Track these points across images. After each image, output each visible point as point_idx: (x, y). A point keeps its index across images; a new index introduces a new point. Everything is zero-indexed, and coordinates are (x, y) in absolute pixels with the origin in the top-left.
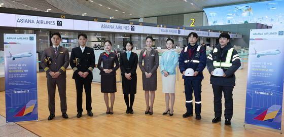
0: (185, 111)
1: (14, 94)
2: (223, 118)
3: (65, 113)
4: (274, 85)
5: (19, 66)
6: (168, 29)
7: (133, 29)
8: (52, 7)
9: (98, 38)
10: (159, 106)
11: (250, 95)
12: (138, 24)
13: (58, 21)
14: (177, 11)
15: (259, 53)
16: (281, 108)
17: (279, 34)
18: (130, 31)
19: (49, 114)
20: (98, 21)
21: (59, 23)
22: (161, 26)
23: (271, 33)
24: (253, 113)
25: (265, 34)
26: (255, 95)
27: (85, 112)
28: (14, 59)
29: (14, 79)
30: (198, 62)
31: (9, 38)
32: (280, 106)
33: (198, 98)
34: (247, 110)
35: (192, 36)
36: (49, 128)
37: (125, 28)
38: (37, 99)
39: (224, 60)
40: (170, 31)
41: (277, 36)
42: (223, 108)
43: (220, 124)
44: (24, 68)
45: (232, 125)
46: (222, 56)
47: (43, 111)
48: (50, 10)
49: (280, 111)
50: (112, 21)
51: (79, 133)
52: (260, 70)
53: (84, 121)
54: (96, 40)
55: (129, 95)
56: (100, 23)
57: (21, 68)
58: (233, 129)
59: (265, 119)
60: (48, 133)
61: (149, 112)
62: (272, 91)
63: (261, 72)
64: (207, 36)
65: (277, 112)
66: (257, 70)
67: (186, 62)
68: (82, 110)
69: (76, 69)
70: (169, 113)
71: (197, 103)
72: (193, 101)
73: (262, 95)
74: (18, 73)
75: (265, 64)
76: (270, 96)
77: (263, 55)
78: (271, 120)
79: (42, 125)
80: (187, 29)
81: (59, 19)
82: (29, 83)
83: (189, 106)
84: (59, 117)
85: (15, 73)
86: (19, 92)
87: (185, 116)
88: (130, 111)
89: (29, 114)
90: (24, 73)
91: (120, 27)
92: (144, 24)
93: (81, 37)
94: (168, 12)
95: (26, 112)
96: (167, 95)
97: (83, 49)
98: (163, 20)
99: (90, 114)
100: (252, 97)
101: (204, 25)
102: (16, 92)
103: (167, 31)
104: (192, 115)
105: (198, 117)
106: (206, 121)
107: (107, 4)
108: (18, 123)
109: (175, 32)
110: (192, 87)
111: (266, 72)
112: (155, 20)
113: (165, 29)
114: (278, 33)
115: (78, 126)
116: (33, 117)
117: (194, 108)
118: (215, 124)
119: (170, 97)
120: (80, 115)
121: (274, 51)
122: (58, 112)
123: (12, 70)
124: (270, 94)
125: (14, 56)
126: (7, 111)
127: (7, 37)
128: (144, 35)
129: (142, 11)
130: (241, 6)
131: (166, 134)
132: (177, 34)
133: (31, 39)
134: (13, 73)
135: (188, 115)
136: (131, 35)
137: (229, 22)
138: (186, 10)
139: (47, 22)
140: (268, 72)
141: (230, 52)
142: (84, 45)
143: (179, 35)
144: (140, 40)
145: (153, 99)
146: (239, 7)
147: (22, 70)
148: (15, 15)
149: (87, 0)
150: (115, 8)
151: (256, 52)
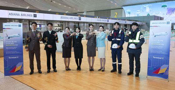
0: (112, 68)
2: (134, 73)
3: (40, 71)
4: (164, 53)
5: (12, 42)
7: (80, 19)
8: (30, 5)
9: (58, 25)
10: (97, 66)
11: (150, 59)
12: (83, 16)
13: (34, 15)
14: (106, 8)
15: (155, 34)
18: (78, 20)
19: (30, 71)
20: (59, 14)
21: (35, 16)
22: (97, 17)
23: (163, 23)
24: (152, 69)
25: (159, 23)
26: (153, 59)
27: (52, 69)
28: (9, 38)
29: (9, 50)
30: (120, 40)
31: (6, 26)
32: (168, 66)
33: (120, 61)
34: (148, 68)
36: (30, 79)
37: (75, 19)
38: (23, 62)
40: (103, 20)
41: (166, 25)
42: (135, 67)
43: (133, 76)
44: (15, 43)
47: (27, 69)
48: (29, 7)
49: (168, 68)
50: (67, 14)
51: (49, 82)
52: (156, 44)
53: (51, 75)
54: (57, 25)
55: (79, 59)
56: (60, 16)
57: (13, 44)
58: (141, 79)
59: (159, 73)
60: (30, 82)
62: (163, 57)
64: (125, 23)
65: (166, 69)
66: (154, 44)
68: (50, 69)
69: (46, 43)
71: (119, 64)
72: (117, 63)
73: (157, 59)
74: (11, 46)
75: (159, 41)
76: (162, 59)
77: (158, 35)
78: (163, 74)
79: (26, 77)
80: (112, 19)
81: (35, 13)
82: (18, 53)
83: (114, 66)
84: (36, 73)
85: (10, 46)
86: (12, 58)
87: (112, 71)
88: (79, 68)
89: (18, 71)
90: (15, 46)
91: (72, 18)
92: (87, 16)
94: (101, 9)
95: (16, 70)
96: (101, 59)
97: (50, 32)
98: (98, 13)
99: (55, 71)
100: (152, 60)
101: (123, 17)
102: (10, 58)
103: (100, 20)
104: (116, 71)
105: (120, 72)
106: (125, 75)
107: (64, 4)
108: (12, 76)
109: (105, 21)
110: (116, 54)
111: (160, 46)
112: (93, 14)
113: (99, 19)
114: (166, 23)
115: (48, 78)
116: (21, 72)
117: (117, 67)
119: (103, 60)
120: (49, 71)
121: (164, 33)
122: (36, 69)
123: (8, 44)
124: (162, 58)
125: (9, 36)
126: (5, 69)
127: (5, 25)
128: (87, 23)
129: (85, 8)
130: (145, 6)
131: (101, 82)
132: (107, 22)
133: (20, 26)
134: (8, 46)
135: (114, 71)
136: (78, 23)
137: (138, 15)
138: (112, 8)
139: (28, 15)
143: (108, 22)
144: (84, 25)
145: (93, 62)
146: (144, 6)
147: (14, 44)
148: (7, 11)
149: (52, 1)
150: (69, 6)
151: (154, 34)
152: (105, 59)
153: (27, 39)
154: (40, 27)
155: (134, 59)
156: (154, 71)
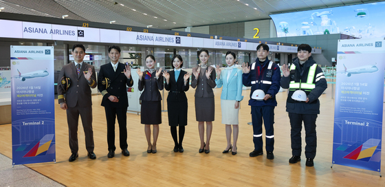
0: (252, 148)
1: (23, 127)
2: (303, 157)
3: (93, 153)
4: (370, 113)
5: (30, 89)
6: (224, 41)
7: (178, 41)
8: (69, 12)
9: (131, 54)
10: (218, 141)
11: (339, 126)
12: (185, 34)
13: (79, 31)
14: (235, 18)
15: (349, 70)
16: (380, 143)
17: (376, 46)
18: (174, 44)
20: (132, 31)
21: (81, 34)
22: (216, 37)
23: (366, 45)
24: (343, 149)
25: (357, 45)
26: (345, 125)
27: (118, 150)
28: (24, 79)
29: (24, 107)
30: (270, 83)
31: (18, 52)
32: (378, 141)
33: (270, 131)
34: (335, 147)
35: (262, 48)
36: (71, 171)
37: (168, 40)
38: (54, 133)
39: (305, 81)
40: (228, 44)
41: (373, 48)
42: (304, 144)
43: (300, 165)
44: (37, 92)
45: (315, 166)
46: (301, 74)
47: (63, 150)
48: (67, 16)
49: (379, 147)
50: (151, 31)
51: (111, 178)
52: (352, 92)
53: (116, 162)
54: (129, 56)
55: (178, 128)
56: (136, 34)
57: (33, 92)
58: (317, 171)
59: (359, 158)
60: (70, 178)
61: (205, 150)
62: (368, 121)
63: (353, 95)
64: (276, 50)
65: (375, 148)
66: (348, 92)
67: (253, 83)
68: (115, 148)
70: (231, 151)
71: (268, 137)
72: (263, 135)
73: (355, 126)
74: (29, 98)
75: (358, 84)
76: (365, 127)
77: (356, 73)
78: (367, 159)
79: (61, 168)
80: (249, 41)
81: (81, 28)
82: (44, 112)
83: (258, 142)
84: (83, 159)
85: (26, 98)
86: (30, 123)
87: (252, 155)
88: (178, 148)
89: (44, 153)
90: (38, 98)
91: (161, 39)
92: (193, 35)
93: (113, 50)
94: (224, 20)
95: (40, 151)
96: (228, 126)
97: (115, 66)
98: (217, 29)
99: (125, 153)
100: (342, 129)
101: (272, 36)
102: (26, 124)
103: (223, 44)
104: (262, 154)
105: (270, 156)
106: (281, 162)
107: (142, 8)
108: (29, 165)
109: (233, 45)
111: (360, 96)
112: (206, 30)
113: (220, 41)
114: (374, 45)
115: (111, 169)
116: (49, 157)
117: (264, 145)
118: (292, 165)
119: (232, 130)
120: (111, 155)
121: (369, 67)
122: (82, 150)
123: (20, 94)
124: (365, 124)
125: (23, 75)
126: (14, 149)
127: (15, 50)
128: (193, 49)
129: (189, 18)
130: (320, 12)
131: (230, 178)
132: (237, 48)
133: (48, 52)
134: (22, 98)
135: (257, 153)
136: (175, 49)
137: (305, 32)
138: (247, 17)
139: (65, 32)
140: (363, 96)
141: (313, 69)
142: (116, 61)
144: (187, 56)
145: (209, 133)
146: (318, 13)
147: (34, 94)
148: (21, 22)
149: (116, 3)
150: (153, 14)
151: (346, 69)
152: (236, 126)
153: (64, 82)
154: (91, 59)
155: (303, 125)
156: (347, 153)
